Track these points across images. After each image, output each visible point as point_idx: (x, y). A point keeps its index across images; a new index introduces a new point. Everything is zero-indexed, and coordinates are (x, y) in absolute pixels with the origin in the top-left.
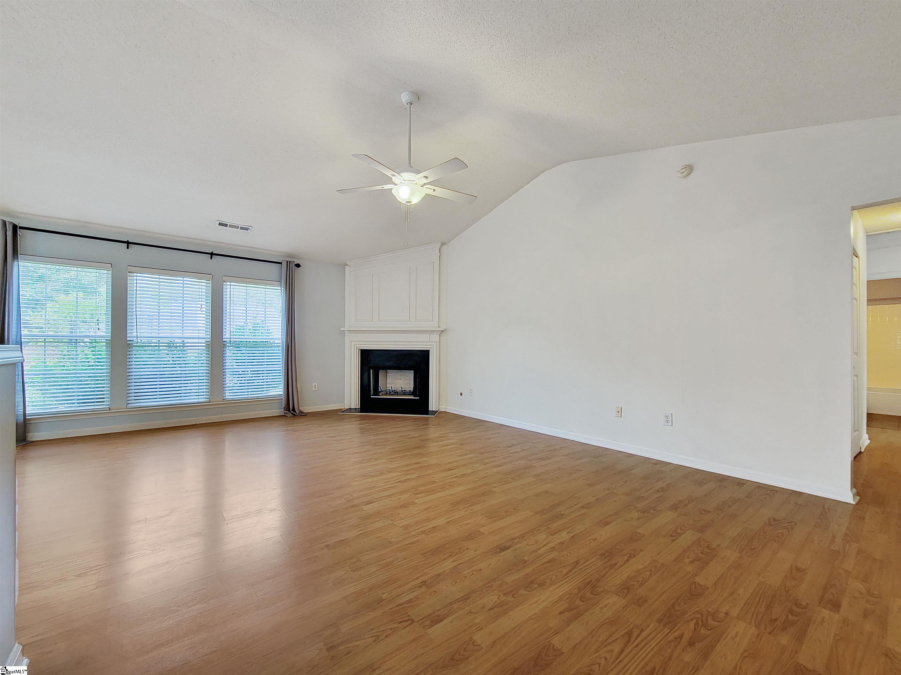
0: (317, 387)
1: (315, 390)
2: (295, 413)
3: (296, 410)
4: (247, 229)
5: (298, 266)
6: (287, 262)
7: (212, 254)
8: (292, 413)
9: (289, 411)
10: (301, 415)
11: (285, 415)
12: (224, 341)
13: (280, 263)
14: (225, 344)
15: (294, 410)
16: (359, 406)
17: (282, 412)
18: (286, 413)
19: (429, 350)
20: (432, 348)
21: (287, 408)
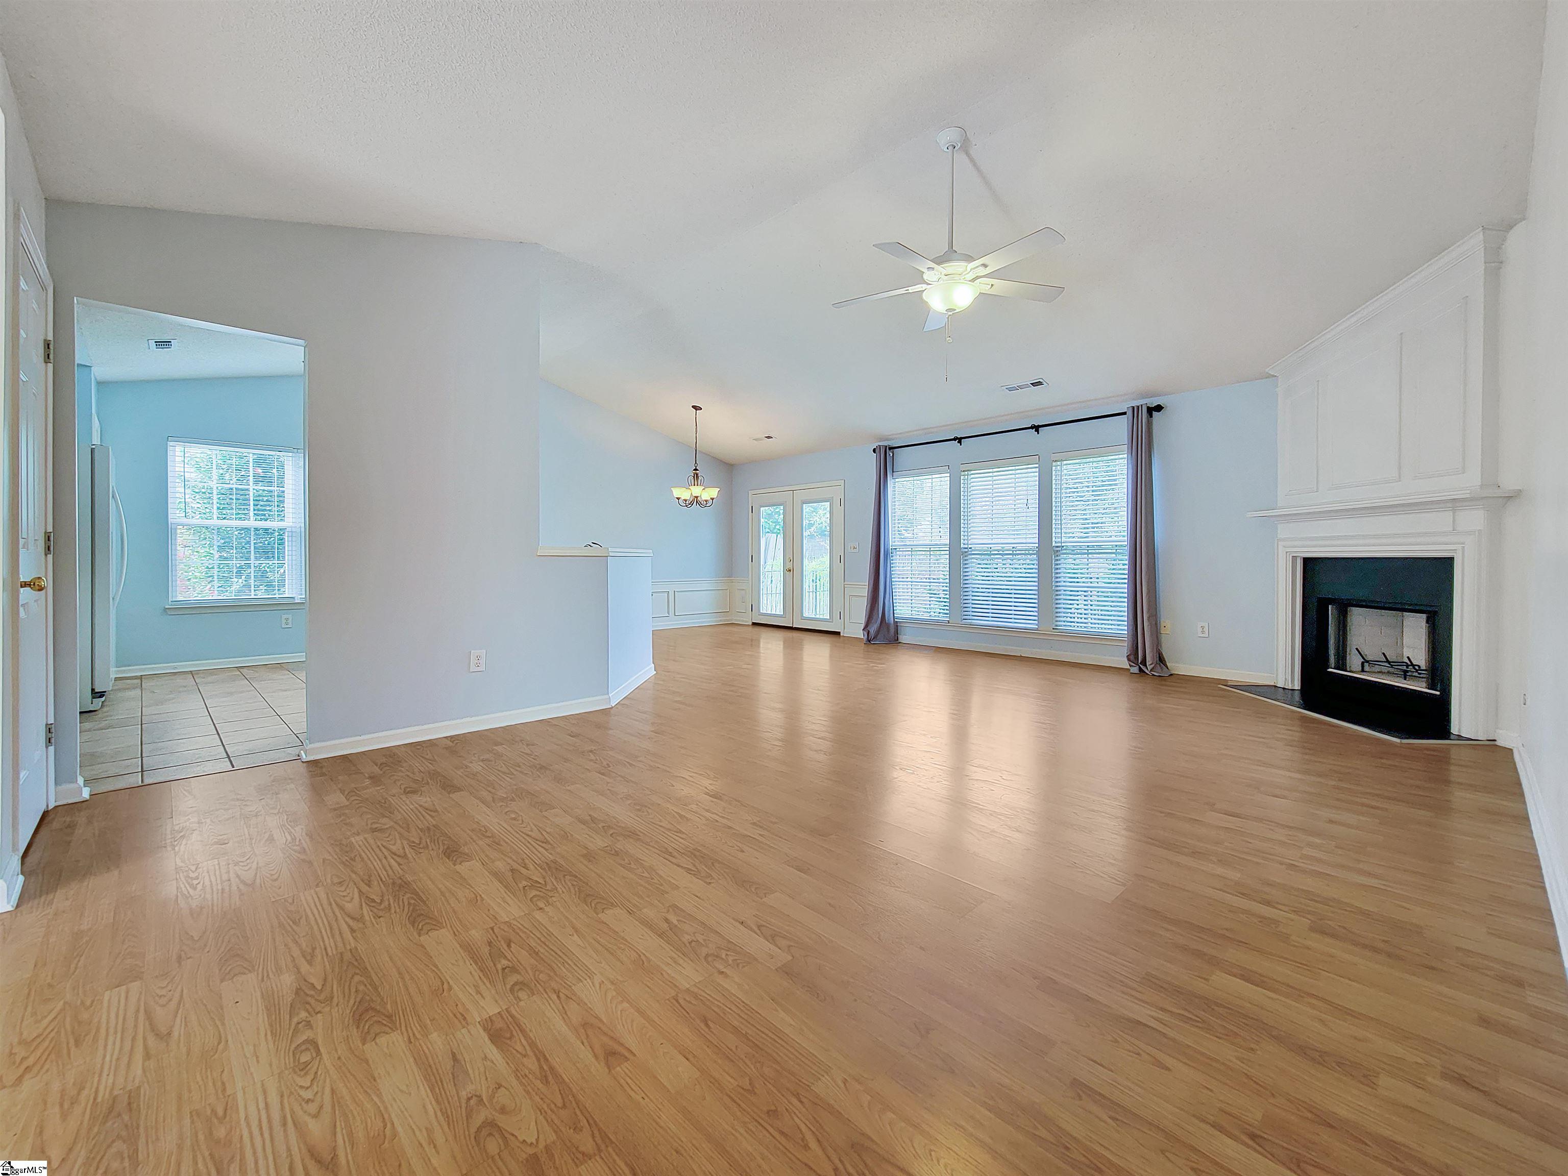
0: (1206, 629)
1: (1204, 635)
2: (1144, 670)
3: (1147, 664)
4: (1041, 383)
5: (1159, 408)
6: (1134, 408)
7: (1035, 428)
9: (1138, 665)
11: (1129, 667)
12: (1057, 547)
13: (1125, 413)
14: (1057, 551)
15: (1144, 662)
16: (1297, 686)
17: (1125, 664)
18: (1130, 666)
19: (1451, 560)
20: (1460, 553)
21: (1134, 655)
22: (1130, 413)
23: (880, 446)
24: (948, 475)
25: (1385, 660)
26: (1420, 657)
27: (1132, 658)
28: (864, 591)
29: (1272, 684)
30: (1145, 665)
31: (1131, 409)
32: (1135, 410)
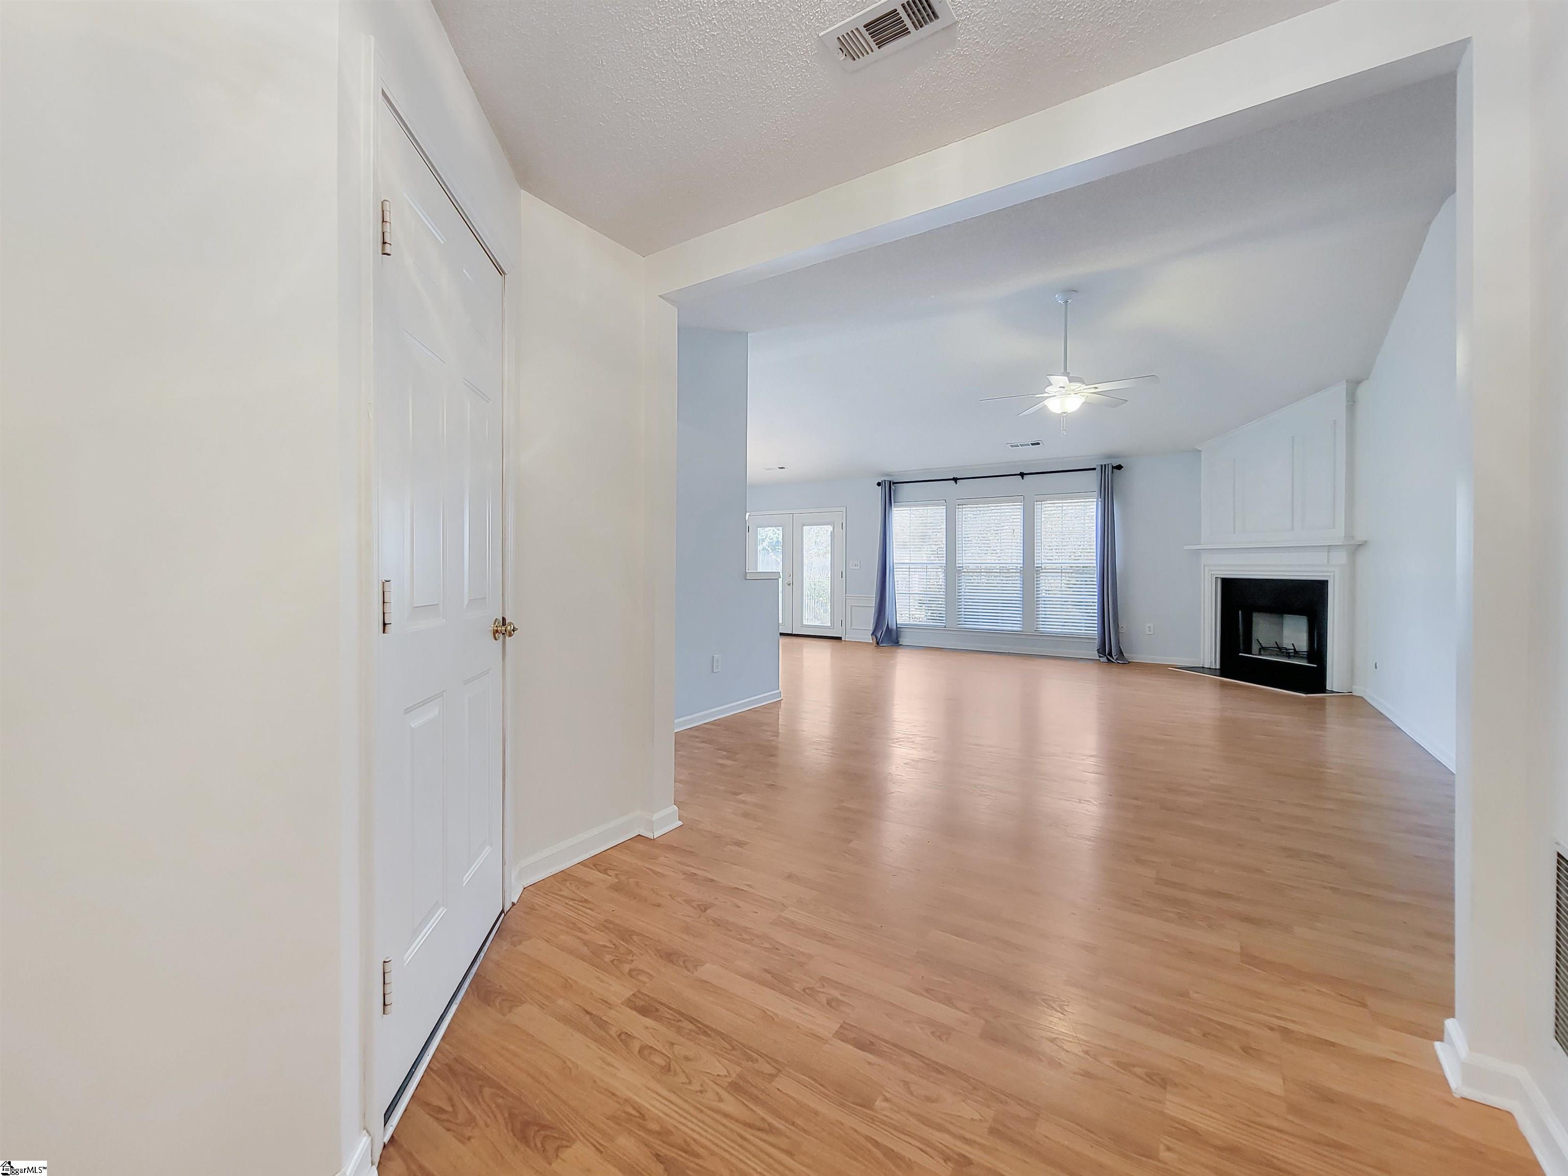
0: (1152, 629)
1: (1150, 633)
2: (1111, 659)
3: (1113, 655)
4: (1038, 444)
5: (1119, 467)
6: (1102, 466)
7: (1022, 475)
8: (1107, 658)
9: (1105, 655)
10: (1118, 663)
11: (1098, 658)
12: (1037, 567)
13: (1094, 469)
14: (1038, 570)
15: (1110, 654)
16: (1218, 667)
17: (1095, 655)
18: (1100, 657)
19: (1327, 581)
20: (1332, 577)
21: (1102, 650)
22: (1099, 469)
23: (885, 481)
24: (945, 507)
25: (1276, 646)
26: (1302, 644)
27: (1100, 651)
28: (873, 603)
29: (1201, 666)
30: (1111, 656)
31: (1100, 467)
32: (1103, 468)
